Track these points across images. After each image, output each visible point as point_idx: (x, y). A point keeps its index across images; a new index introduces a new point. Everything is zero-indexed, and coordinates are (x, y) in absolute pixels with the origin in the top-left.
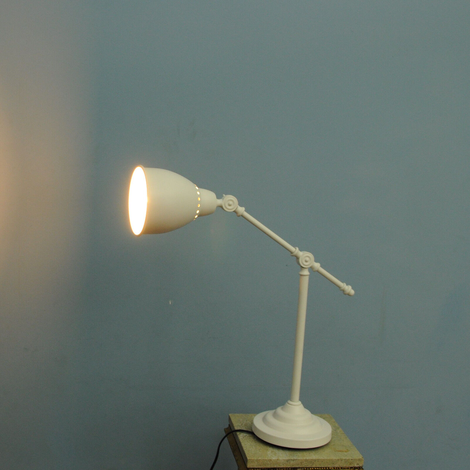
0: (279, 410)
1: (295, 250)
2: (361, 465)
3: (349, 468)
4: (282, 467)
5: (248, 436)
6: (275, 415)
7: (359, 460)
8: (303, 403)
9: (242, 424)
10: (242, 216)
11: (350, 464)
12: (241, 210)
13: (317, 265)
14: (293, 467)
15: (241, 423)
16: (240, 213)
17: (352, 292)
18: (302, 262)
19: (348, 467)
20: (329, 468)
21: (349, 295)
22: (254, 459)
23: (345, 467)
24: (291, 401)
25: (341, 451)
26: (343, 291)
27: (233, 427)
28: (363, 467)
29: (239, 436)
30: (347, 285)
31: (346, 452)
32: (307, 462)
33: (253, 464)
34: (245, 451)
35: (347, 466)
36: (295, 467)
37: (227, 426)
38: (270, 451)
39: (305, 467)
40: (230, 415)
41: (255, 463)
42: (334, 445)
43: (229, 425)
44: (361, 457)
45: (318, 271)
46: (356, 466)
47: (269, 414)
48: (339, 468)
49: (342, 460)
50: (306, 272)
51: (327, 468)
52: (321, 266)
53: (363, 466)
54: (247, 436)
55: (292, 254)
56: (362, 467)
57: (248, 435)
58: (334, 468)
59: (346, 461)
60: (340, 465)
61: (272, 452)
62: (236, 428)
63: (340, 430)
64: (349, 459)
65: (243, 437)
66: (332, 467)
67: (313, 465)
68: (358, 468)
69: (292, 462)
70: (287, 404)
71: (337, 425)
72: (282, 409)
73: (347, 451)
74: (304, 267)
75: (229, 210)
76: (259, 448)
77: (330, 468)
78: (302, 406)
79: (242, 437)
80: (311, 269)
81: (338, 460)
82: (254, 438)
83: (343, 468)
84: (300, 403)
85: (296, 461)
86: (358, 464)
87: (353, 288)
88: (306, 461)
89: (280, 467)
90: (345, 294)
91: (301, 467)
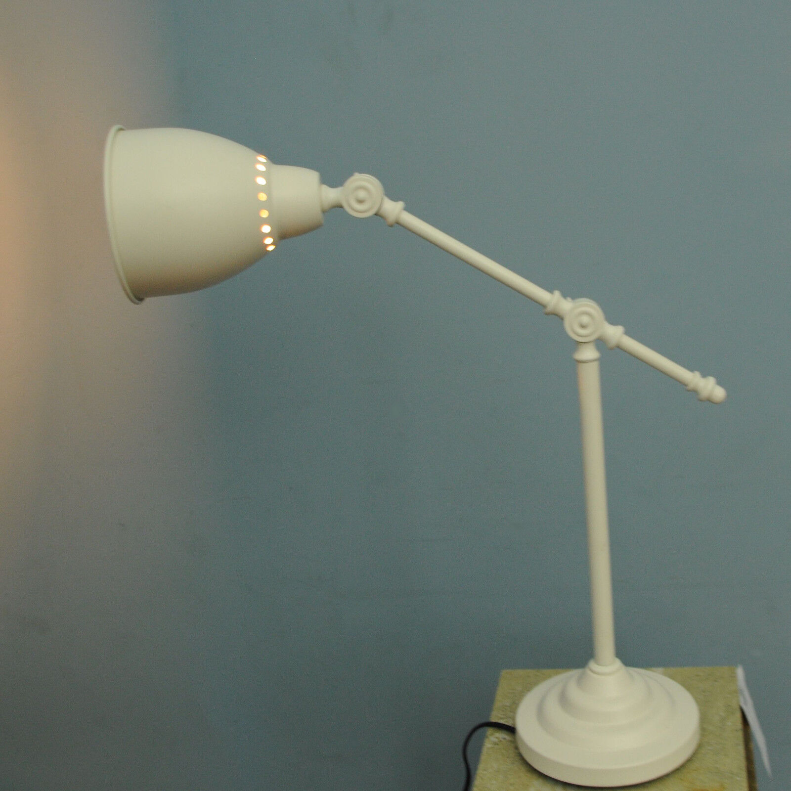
1: (551, 299)
5: (507, 741)
10: (398, 223)
12: (394, 209)
13: (615, 333)
16: (391, 218)
17: (719, 393)
18: (573, 329)
21: (709, 400)
26: (695, 392)
29: (486, 740)
30: (704, 375)
45: (619, 347)
50: (589, 353)
52: (627, 333)
54: (504, 741)
55: (544, 311)
57: (508, 737)
65: (494, 744)
74: (579, 341)
75: (362, 214)
76: (512, 781)
80: (600, 343)
82: (516, 749)
87: (720, 383)
90: (701, 400)
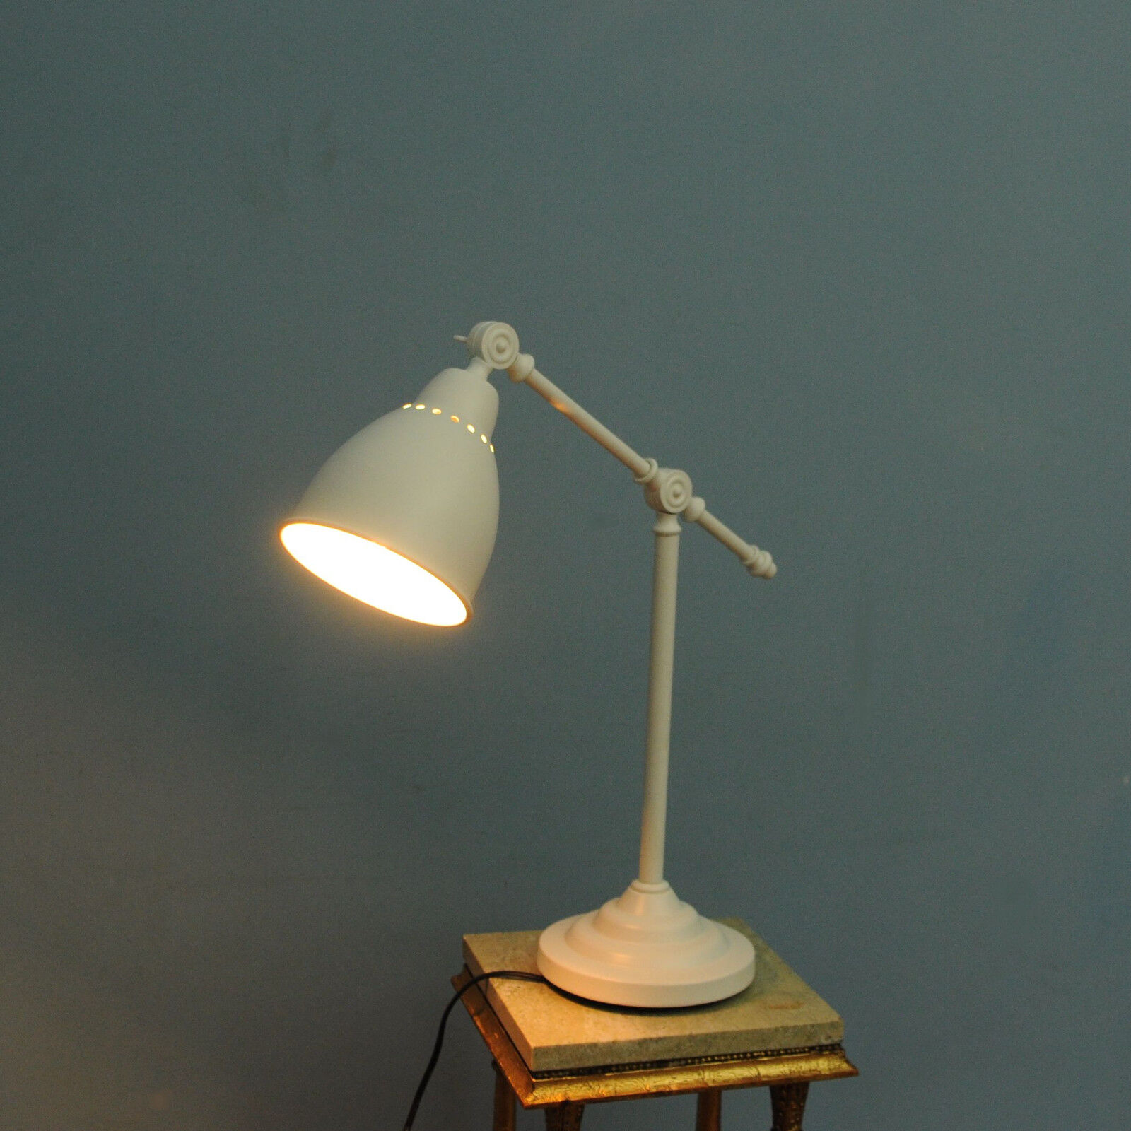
1: (649, 467)
2: (836, 1039)
3: (807, 1050)
4: (627, 1061)
5: (524, 988)
7: (833, 1025)
8: (674, 885)
11: (809, 1038)
14: (658, 1058)
17: (772, 568)
18: (665, 497)
19: (804, 1048)
20: (751, 1053)
21: (764, 576)
22: (548, 1045)
23: (795, 1049)
24: (644, 882)
25: (780, 1007)
27: (479, 968)
28: (843, 1045)
29: (498, 990)
30: (761, 549)
31: (794, 1008)
32: (692, 1044)
33: (547, 1060)
34: (520, 1026)
35: (800, 1046)
36: (663, 1058)
37: (459, 970)
38: (590, 1022)
39: (689, 1056)
40: (465, 938)
41: (552, 1057)
42: (760, 993)
43: (466, 966)
44: (834, 1017)
45: (699, 522)
46: (824, 1041)
48: (778, 1051)
49: (786, 1029)
50: (671, 526)
51: (749, 1055)
53: (841, 1041)
54: (521, 989)
55: (640, 480)
56: (839, 1045)
57: (524, 985)
58: (766, 1052)
59: (797, 1030)
60: (783, 1043)
61: (596, 1024)
62: (487, 970)
63: (770, 956)
64: (805, 1026)
65: (512, 992)
66: (761, 1052)
67: (709, 1049)
68: (830, 1048)
69: (653, 1046)
70: (629, 889)
71: (760, 942)
73: (797, 1005)
74: (671, 511)
77: (755, 1054)
78: (671, 892)
79: (509, 994)
80: (683, 517)
81: (777, 1030)
82: (542, 993)
83: (789, 1051)
84: (666, 885)
85: (665, 1043)
86: (830, 1037)
88: (690, 1041)
89: (621, 1061)
91: (678, 1056)
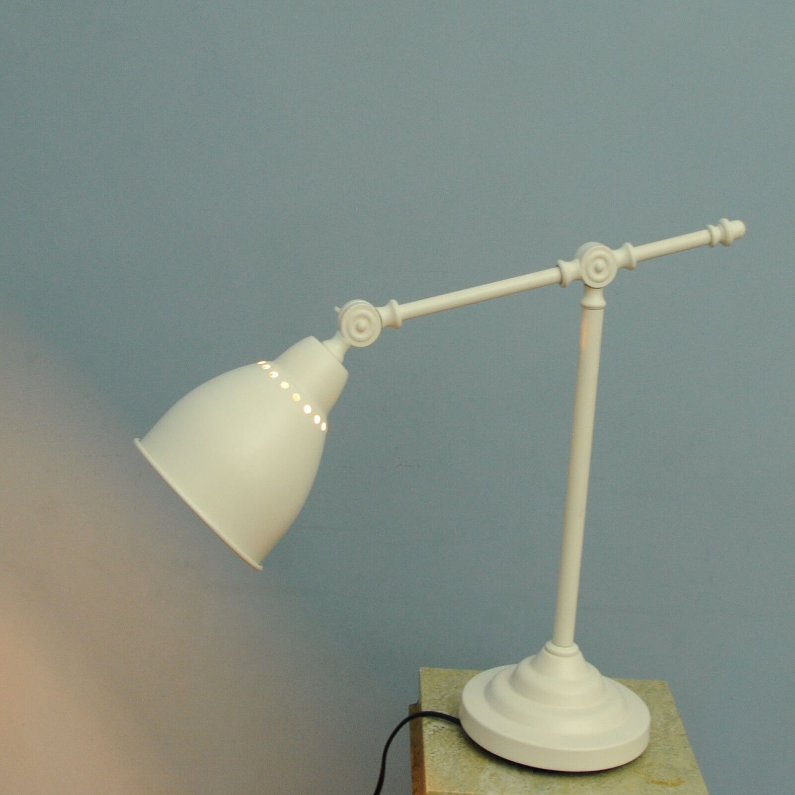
0: (525, 667)
5: (447, 730)
6: (515, 681)
8: (582, 649)
9: (443, 697)
15: (443, 693)
22: (442, 791)
24: (554, 643)
25: (661, 783)
27: (421, 705)
29: (424, 728)
31: (673, 785)
34: (426, 768)
38: (488, 773)
40: (420, 671)
42: (649, 765)
47: (501, 675)
54: (444, 730)
57: (447, 727)
61: (492, 775)
62: (425, 708)
63: (679, 727)
65: (434, 731)
71: (673, 711)
72: (533, 664)
73: (679, 783)
76: (464, 764)
78: (580, 656)
79: (431, 732)
82: (460, 736)
84: (575, 648)
